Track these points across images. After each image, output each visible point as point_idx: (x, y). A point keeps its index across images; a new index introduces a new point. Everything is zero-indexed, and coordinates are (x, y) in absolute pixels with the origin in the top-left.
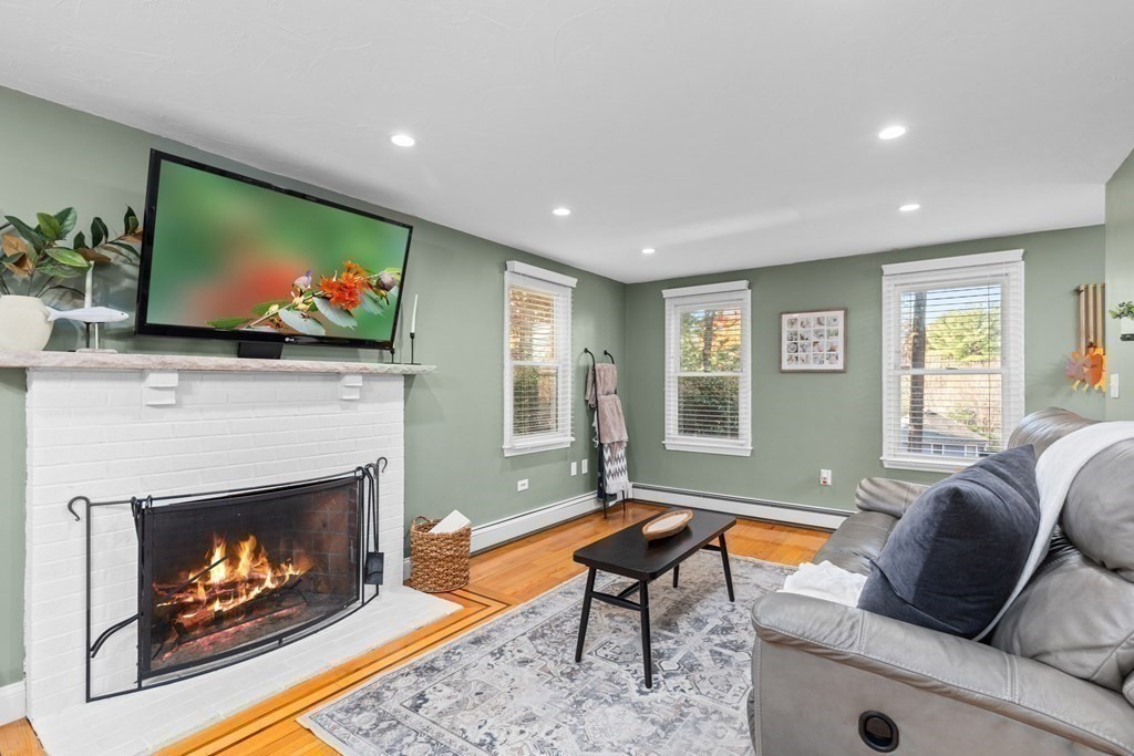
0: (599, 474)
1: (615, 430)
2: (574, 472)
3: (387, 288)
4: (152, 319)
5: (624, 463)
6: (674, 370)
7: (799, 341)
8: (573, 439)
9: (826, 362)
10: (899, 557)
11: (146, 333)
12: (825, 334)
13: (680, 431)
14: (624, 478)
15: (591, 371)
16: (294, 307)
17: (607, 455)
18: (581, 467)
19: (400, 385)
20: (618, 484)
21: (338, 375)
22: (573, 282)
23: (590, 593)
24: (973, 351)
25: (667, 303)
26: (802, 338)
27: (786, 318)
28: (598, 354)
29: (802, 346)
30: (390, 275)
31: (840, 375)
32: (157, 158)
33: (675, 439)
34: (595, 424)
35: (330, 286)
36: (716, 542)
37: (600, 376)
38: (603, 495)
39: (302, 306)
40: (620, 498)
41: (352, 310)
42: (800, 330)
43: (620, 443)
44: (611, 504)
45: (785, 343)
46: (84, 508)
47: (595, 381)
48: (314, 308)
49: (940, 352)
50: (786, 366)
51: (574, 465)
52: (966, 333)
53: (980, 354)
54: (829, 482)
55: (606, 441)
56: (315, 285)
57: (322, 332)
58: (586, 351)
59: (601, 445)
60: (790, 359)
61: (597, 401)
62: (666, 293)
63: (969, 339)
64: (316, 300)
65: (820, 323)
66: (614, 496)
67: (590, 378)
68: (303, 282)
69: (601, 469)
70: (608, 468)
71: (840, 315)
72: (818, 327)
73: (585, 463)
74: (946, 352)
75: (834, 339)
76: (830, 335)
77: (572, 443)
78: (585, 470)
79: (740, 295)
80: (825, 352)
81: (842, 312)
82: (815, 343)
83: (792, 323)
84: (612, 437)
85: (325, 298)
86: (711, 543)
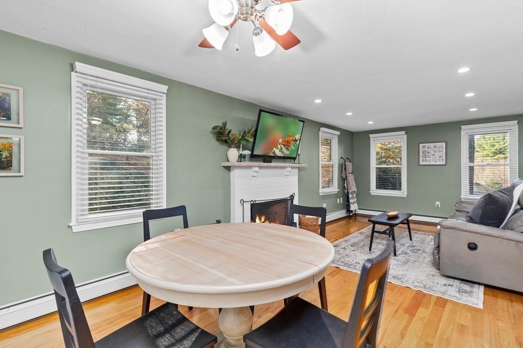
0: (347, 203)
1: (353, 188)
2: (338, 202)
3: (296, 141)
4: (254, 153)
5: (356, 199)
6: (374, 165)
7: (427, 154)
8: (339, 190)
9: (438, 161)
10: (475, 212)
11: (253, 157)
12: (438, 151)
13: (376, 188)
14: (356, 205)
15: (344, 166)
16: (278, 149)
17: (350, 196)
18: (340, 201)
19: (297, 170)
20: (354, 207)
21: (285, 167)
22: (338, 133)
23: (373, 231)
24: (500, 152)
25: (371, 139)
26: (428, 153)
27: (421, 145)
28: (346, 159)
29: (428, 156)
30: (298, 137)
31: (444, 167)
32: (261, 111)
33: (374, 190)
34: (346, 185)
35: (285, 141)
36: (406, 222)
37: (347, 166)
38: (349, 211)
39: (280, 148)
40: (354, 213)
41: (289, 149)
42: (428, 150)
43: (355, 192)
44: (351, 214)
45: (421, 154)
46: (243, 202)
47: (345, 169)
48: (282, 148)
49: (482, 153)
50: (421, 163)
51: (338, 200)
52: (496, 144)
53: (504, 154)
54: (439, 206)
55: (350, 191)
56: (283, 141)
57: (282, 155)
58: (342, 158)
59: (348, 192)
60: (423, 160)
61: (346, 177)
62: (371, 136)
63: (497, 146)
64: (282, 146)
65: (435, 147)
66: (352, 211)
67: (344, 168)
68: (280, 141)
69: (348, 201)
70: (351, 201)
71: (444, 144)
72: (435, 149)
73: (341, 199)
74: (485, 152)
75: (441, 153)
76: (439, 151)
77: (338, 191)
78: (341, 202)
79: (402, 136)
80: (438, 158)
81: (444, 143)
82: (433, 155)
83: (424, 147)
84: (352, 190)
85: (284, 145)
86: (404, 222)
